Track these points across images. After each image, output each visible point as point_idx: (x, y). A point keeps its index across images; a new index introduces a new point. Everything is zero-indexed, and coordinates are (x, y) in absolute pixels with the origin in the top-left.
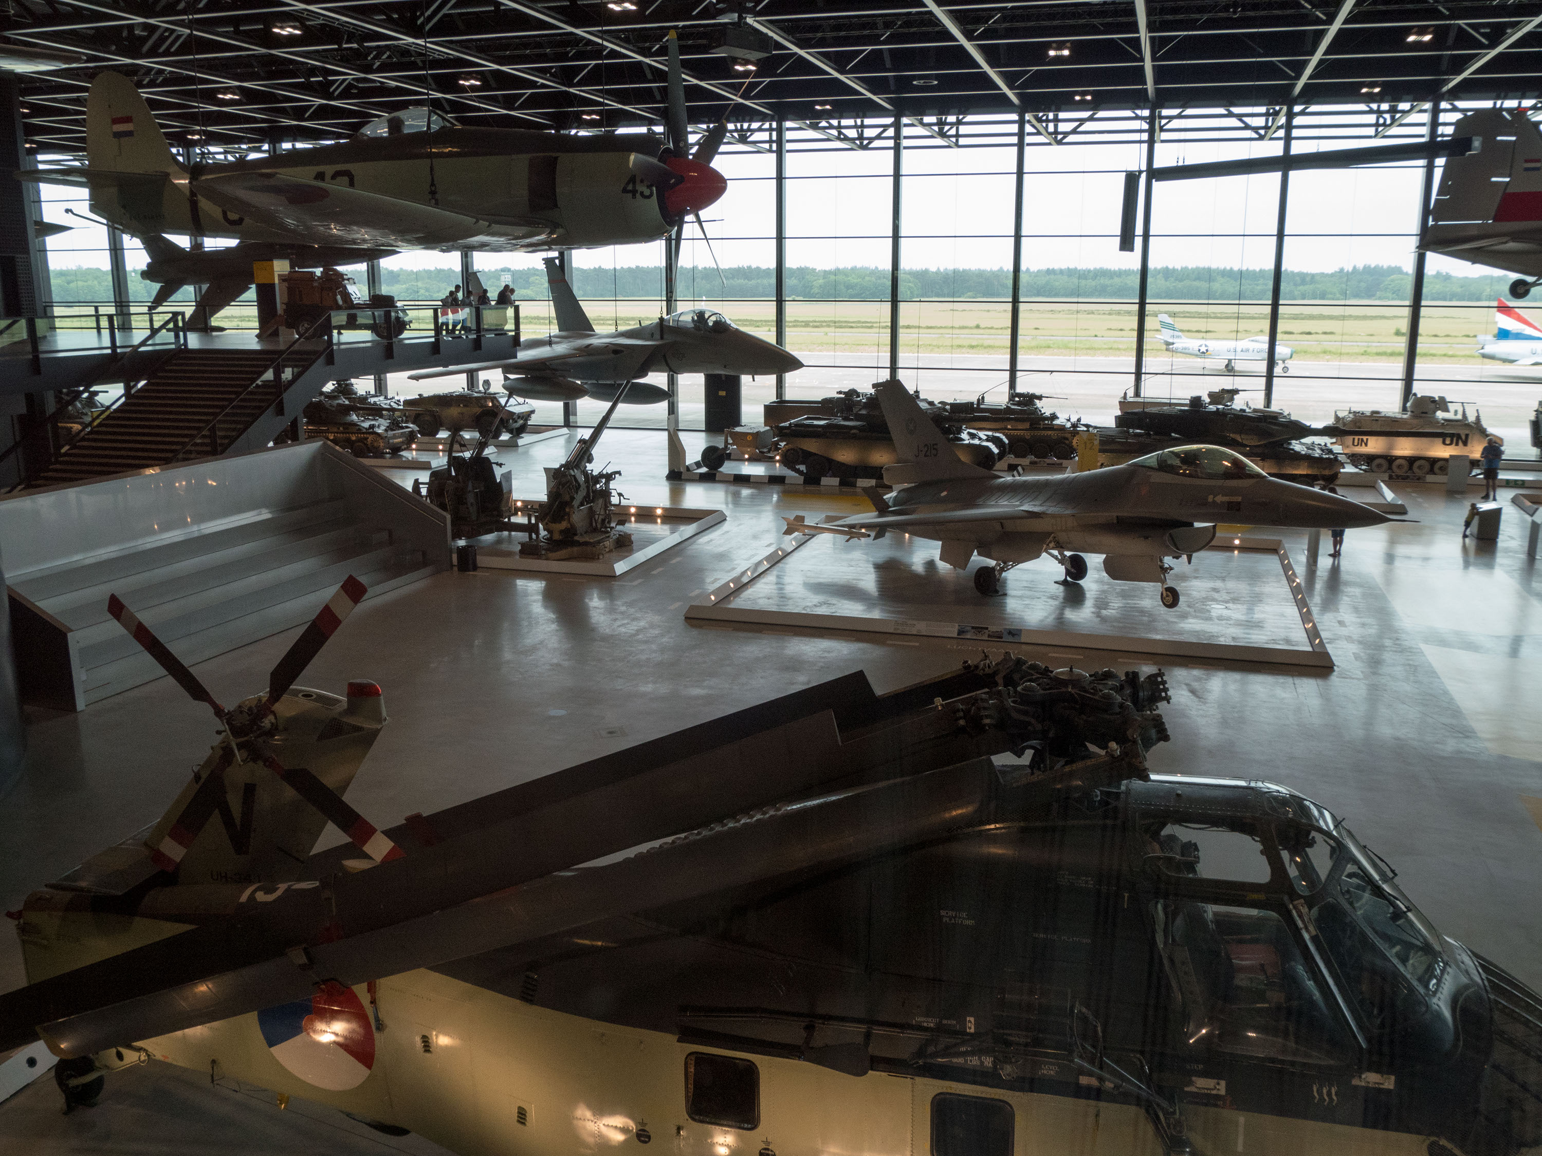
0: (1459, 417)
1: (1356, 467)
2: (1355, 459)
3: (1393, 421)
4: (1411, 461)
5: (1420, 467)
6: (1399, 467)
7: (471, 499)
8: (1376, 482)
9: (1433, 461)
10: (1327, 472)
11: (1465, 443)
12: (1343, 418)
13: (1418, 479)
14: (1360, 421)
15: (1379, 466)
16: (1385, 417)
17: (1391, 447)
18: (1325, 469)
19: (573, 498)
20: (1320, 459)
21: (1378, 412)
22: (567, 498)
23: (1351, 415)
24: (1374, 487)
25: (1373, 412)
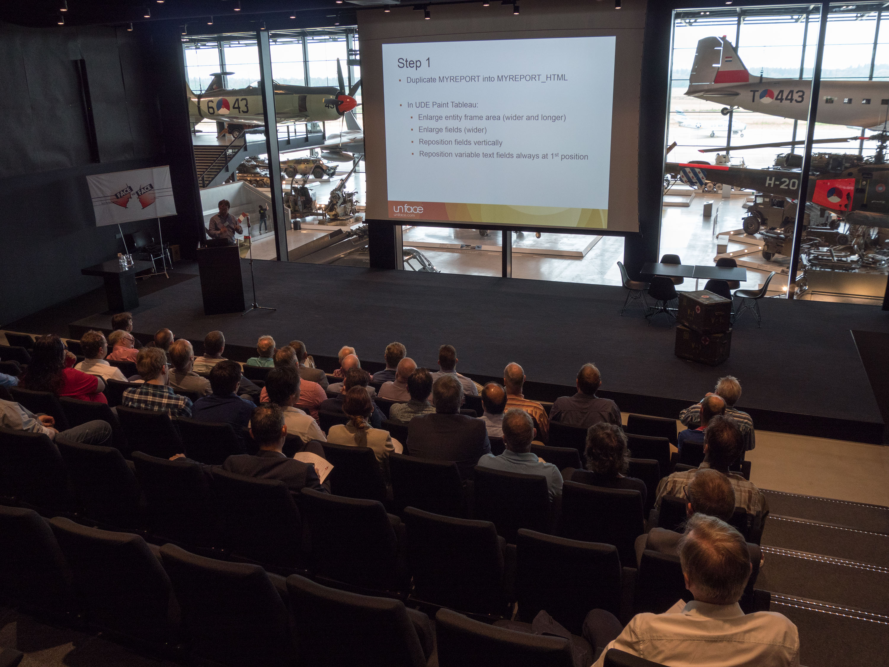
7: (300, 203)
19: (337, 202)
22: (335, 202)
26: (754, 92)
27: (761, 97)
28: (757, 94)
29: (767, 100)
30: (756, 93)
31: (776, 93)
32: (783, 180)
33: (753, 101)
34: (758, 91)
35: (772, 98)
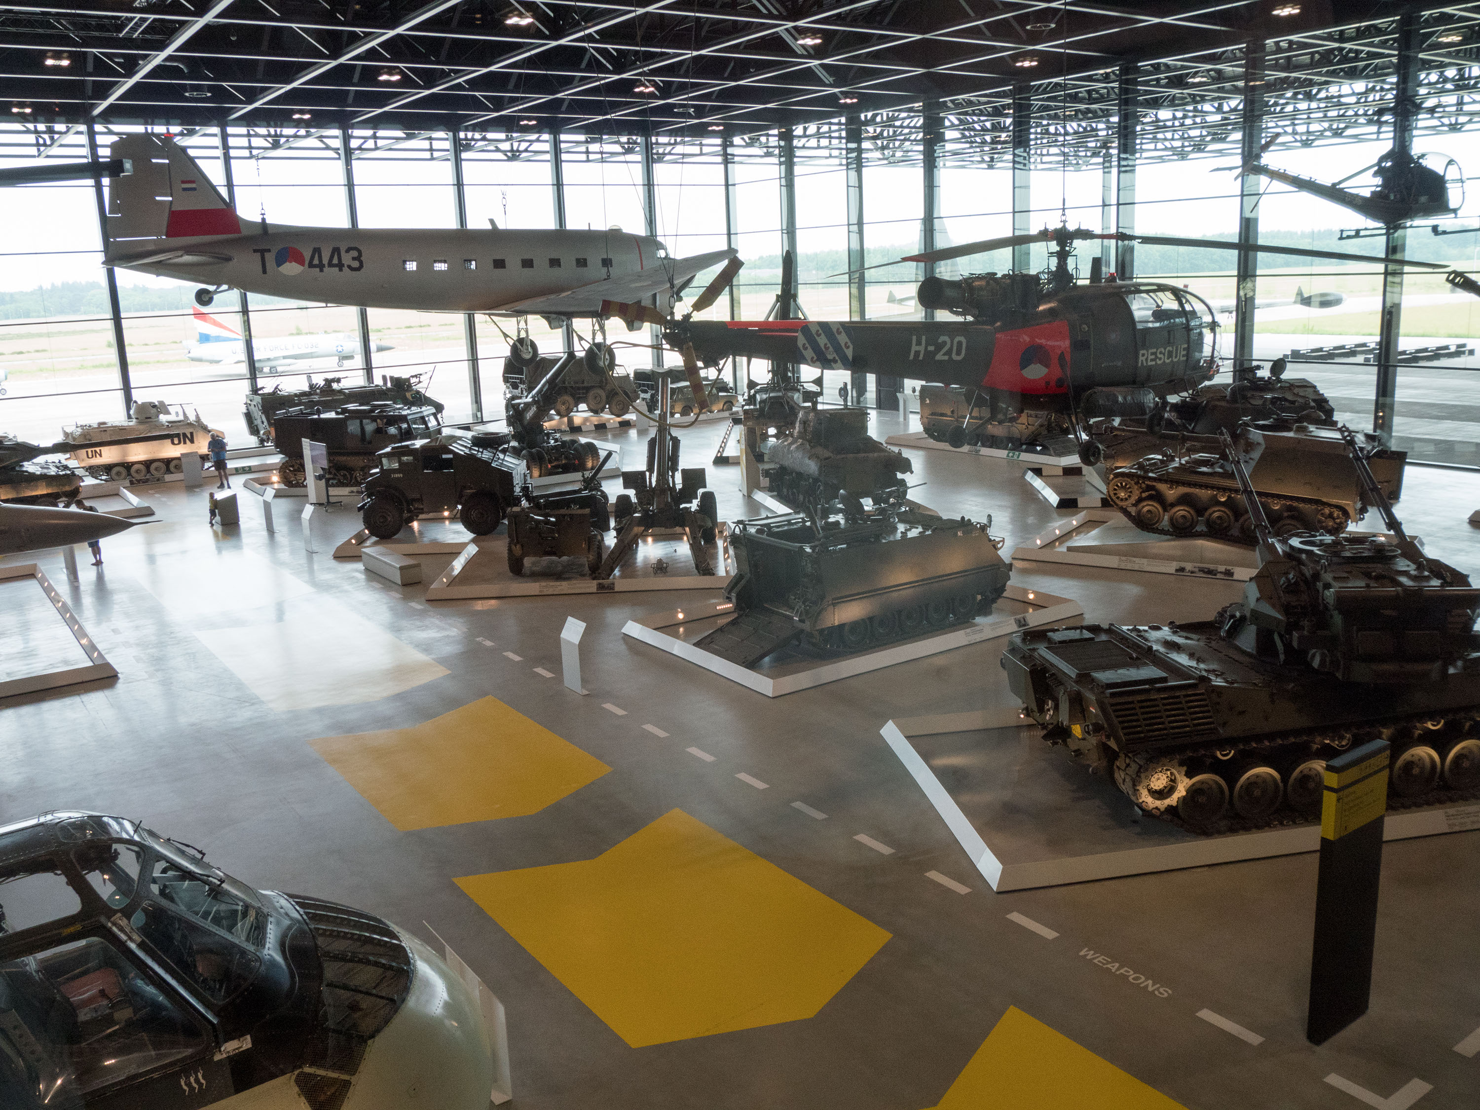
0: (181, 418)
1: (96, 478)
2: (93, 471)
3: (121, 429)
4: (147, 464)
5: (156, 469)
6: (137, 471)
8: (119, 489)
9: (167, 462)
10: (67, 488)
11: (192, 441)
12: (72, 433)
13: (158, 480)
14: (88, 434)
15: (118, 474)
16: (112, 427)
17: (125, 454)
18: (64, 485)
20: (56, 477)
21: (104, 423)
23: (79, 430)
24: (117, 495)
25: (100, 424)
26: (262, 252)
27: (279, 263)
28: (270, 258)
29: (291, 269)
30: (267, 255)
31: (307, 255)
32: (942, 339)
33: (264, 272)
34: (269, 251)
35: (303, 265)
